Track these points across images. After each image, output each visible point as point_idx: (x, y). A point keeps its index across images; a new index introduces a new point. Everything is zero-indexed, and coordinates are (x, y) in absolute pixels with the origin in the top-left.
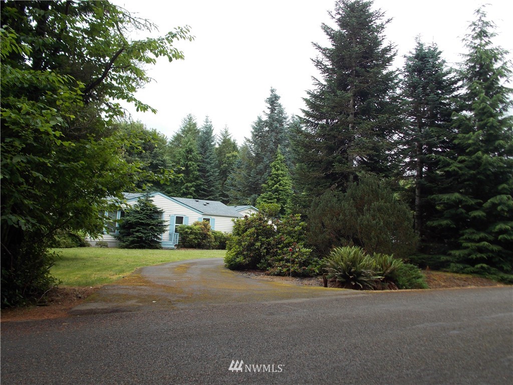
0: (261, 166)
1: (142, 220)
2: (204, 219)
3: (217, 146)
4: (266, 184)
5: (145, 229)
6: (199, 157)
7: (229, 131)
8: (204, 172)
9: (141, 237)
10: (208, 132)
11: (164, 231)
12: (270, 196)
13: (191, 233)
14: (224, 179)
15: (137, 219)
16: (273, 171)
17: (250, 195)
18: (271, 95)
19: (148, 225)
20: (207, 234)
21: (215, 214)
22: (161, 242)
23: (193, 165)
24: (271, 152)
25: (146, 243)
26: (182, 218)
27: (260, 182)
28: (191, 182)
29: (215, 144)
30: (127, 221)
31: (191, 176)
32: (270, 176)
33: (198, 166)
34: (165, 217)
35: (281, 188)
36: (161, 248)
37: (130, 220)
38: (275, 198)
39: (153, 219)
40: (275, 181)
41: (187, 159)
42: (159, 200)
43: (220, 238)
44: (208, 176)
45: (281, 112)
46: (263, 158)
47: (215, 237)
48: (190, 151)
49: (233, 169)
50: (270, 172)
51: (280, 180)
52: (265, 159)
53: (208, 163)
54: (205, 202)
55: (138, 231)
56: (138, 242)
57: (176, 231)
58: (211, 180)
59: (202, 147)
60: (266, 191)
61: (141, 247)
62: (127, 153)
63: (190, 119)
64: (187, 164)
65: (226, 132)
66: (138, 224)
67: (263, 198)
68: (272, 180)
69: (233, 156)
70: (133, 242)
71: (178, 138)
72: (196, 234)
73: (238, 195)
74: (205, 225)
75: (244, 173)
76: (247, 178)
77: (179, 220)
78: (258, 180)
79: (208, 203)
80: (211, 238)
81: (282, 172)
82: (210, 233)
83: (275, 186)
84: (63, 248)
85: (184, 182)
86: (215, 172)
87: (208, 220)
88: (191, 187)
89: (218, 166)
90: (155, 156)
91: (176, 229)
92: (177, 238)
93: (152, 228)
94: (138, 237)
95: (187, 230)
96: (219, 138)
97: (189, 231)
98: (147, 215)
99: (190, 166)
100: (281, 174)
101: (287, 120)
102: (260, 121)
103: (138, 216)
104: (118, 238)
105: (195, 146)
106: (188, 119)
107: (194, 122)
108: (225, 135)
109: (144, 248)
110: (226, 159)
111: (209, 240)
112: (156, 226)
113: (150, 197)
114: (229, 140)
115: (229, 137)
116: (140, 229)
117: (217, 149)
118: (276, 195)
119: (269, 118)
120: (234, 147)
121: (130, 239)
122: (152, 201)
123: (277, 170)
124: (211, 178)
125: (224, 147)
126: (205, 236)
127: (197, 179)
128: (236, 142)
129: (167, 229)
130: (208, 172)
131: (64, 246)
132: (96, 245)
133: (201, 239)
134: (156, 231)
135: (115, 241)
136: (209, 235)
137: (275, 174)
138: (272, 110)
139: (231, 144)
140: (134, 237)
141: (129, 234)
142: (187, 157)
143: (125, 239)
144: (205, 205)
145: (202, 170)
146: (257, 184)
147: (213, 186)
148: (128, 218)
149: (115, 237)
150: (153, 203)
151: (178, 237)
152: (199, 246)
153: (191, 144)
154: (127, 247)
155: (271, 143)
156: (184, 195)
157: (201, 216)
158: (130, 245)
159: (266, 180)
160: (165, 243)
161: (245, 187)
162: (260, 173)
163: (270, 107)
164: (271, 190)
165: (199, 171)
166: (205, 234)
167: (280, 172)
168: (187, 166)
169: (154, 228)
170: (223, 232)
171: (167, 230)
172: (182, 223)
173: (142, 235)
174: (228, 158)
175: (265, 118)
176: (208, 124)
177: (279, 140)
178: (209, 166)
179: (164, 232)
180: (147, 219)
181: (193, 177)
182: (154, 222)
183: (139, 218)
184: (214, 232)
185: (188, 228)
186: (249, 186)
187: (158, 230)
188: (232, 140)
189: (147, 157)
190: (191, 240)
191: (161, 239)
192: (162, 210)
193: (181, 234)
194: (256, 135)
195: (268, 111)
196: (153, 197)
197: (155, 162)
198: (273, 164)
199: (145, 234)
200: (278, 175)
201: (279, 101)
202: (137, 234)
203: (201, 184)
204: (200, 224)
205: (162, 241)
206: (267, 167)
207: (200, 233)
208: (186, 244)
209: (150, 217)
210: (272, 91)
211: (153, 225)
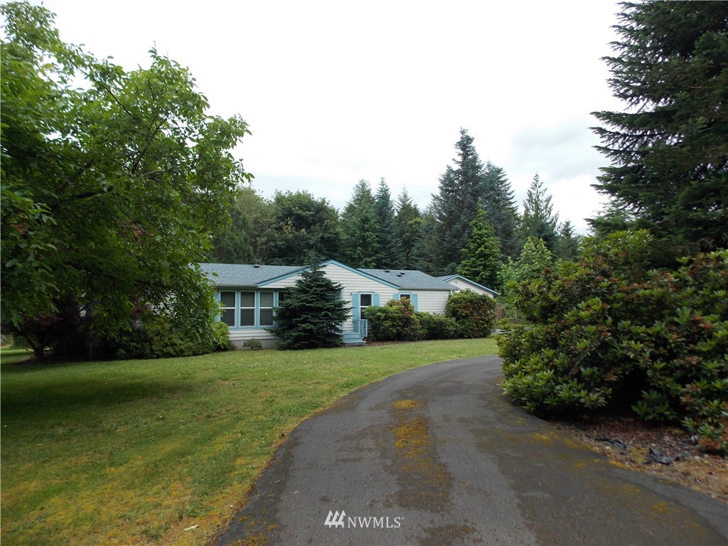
0: (457, 226)
1: (309, 302)
2: (402, 296)
3: (396, 214)
4: (466, 248)
5: (316, 317)
6: (377, 226)
7: (408, 195)
8: (384, 244)
9: (310, 331)
10: (385, 197)
11: (345, 318)
12: (474, 262)
13: (386, 319)
14: (407, 251)
15: (302, 301)
16: (475, 230)
17: (445, 264)
18: (462, 138)
19: (320, 310)
20: (410, 318)
21: (417, 288)
22: (341, 336)
23: (371, 236)
24: (468, 208)
25: (319, 340)
26: (370, 296)
27: (458, 246)
28: (370, 256)
29: (393, 212)
30: (288, 306)
31: (370, 249)
32: (471, 237)
33: (377, 236)
34: (345, 296)
35: (487, 251)
36: (342, 345)
37: (291, 305)
38: (480, 265)
39: (327, 301)
40: (478, 243)
41: (363, 229)
42: (334, 272)
43: (428, 322)
44: (390, 248)
45: (475, 159)
46: (459, 216)
47: (420, 322)
48: (365, 220)
49: (420, 236)
50: (470, 233)
51: (484, 242)
52: (463, 217)
53: (389, 233)
54: (398, 272)
55: (304, 321)
56: (305, 338)
57: (363, 316)
58: (393, 253)
59: (380, 215)
60: (466, 257)
61: (312, 346)
62: (294, 228)
63: (363, 185)
64: (364, 235)
65: (405, 196)
66: (303, 309)
67: (465, 266)
68: (474, 242)
69: (416, 223)
70: (298, 339)
71: (350, 209)
72: (393, 319)
73: (431, 266)
74: (406, 305)
75: (435, 237)
76: (440, 244)
77: (366, 299)
78: (455, 245)
79: (403, 274)
80: (415, 323)
81: (486, 231)
82: (413, 316)
83: (479, 249)
84: (189, 355)
85: (362, 257)
86: (397, 242)
87: (408, 296)
88: (371, 262)
89: (400, 235)
90: (326, 229)
91: (362, 313)
92: (365, 327)
93: (326, 315)
94: (305, 330)
95: (379, 314)
96: (397, 204)
97: (383, 315)
98: (317, 294)
99: (368, 237)
100: (486, 233)
101: (483, 169)
102: (450, 171)
103: (303, 296)
104: (277, 333)
105: (372, 214)
106: (360, 186)
107: (368, 188)
108: (405, 199)
109: (317, 348)
110: (407, 227)
111: (412, 327)
112: (333, 310)
113: (319, 268)
114: (409, 205)
115: (409, 202)
116: (307, 318)
117: (396, 217)
118: (482, 261)
119: (462, 166)
120: (415, 212)
121: (293, 334)
122: (324, 273)
123: (480, 230)
124: (394, 250)
125: (404, 214)
126: (407, 321)
127: (377, 252)
128: (418, 207)
129: (349, 314)
130: (389, 242)
131: (191, 353)
132: (244, 346)
133: (400, 326)
134: (333, 319)
135: (273, 338)
136: (413, 320)
137: (478, 235)
138: (465, 156)
139: (411, 210)
140: (300, 331)
141: (292, 327)
142: (363, 228)
143: (286, 334)
144: (399, 276)
145: (383, 241)
146: (456, 249)
147: (396, 259)
148: (288, 300)
149: (272, 332)
150: (325, 276)
151: (367, 326)
152: (400, 337)
153: (366, 212)
154: (290, 347)
155: (468, 196)
156: (367, 266)
157: (397, 292)
158: (294, 343)
159: (467, 243)
160: (349, 337)
161: (438, 255)
162: (458, 235)
163: (462, 152)
164: (473, 255)
165: (378, 242)
166: (407, 319)
167: (485, 231)
168: (364, 238)
169: (330, 314)
170: (431, 313)
171: (349, 316)
172: (369, 304)
173: (311, 326)
174: (411, 225)
175: (456, 167)
176: (385, 186)
177: (477, 191)
178: (389, 236)
179: (346, 320)
180: (317, 300)
181: (372, 251)
182: (328, 305)
183: (305, 301)
184: (418, 315)
185: (381, 310)
186: (444, 254)
187: (336, 317)
188: (412, 205)
189: (317, 231)
190: (387, 329)
191: (341, 331)
192: (340, 285)
193: (370, 320)
194: (447, 190)
195: (460, 159)
196: (323, 266)
197: (326, 236)
198: (474, 222)
199: (315, 324)
200: (481, 236)
201: (473, 144)
202: (304, 325)
203: (382, 258)
204: (398, 304)
205: (343, 333)
206: (465, 226)
207: (400, 318)
208: (379, 335)
209: (322, 297)
210: (463, 132)
211: (328, 309)
